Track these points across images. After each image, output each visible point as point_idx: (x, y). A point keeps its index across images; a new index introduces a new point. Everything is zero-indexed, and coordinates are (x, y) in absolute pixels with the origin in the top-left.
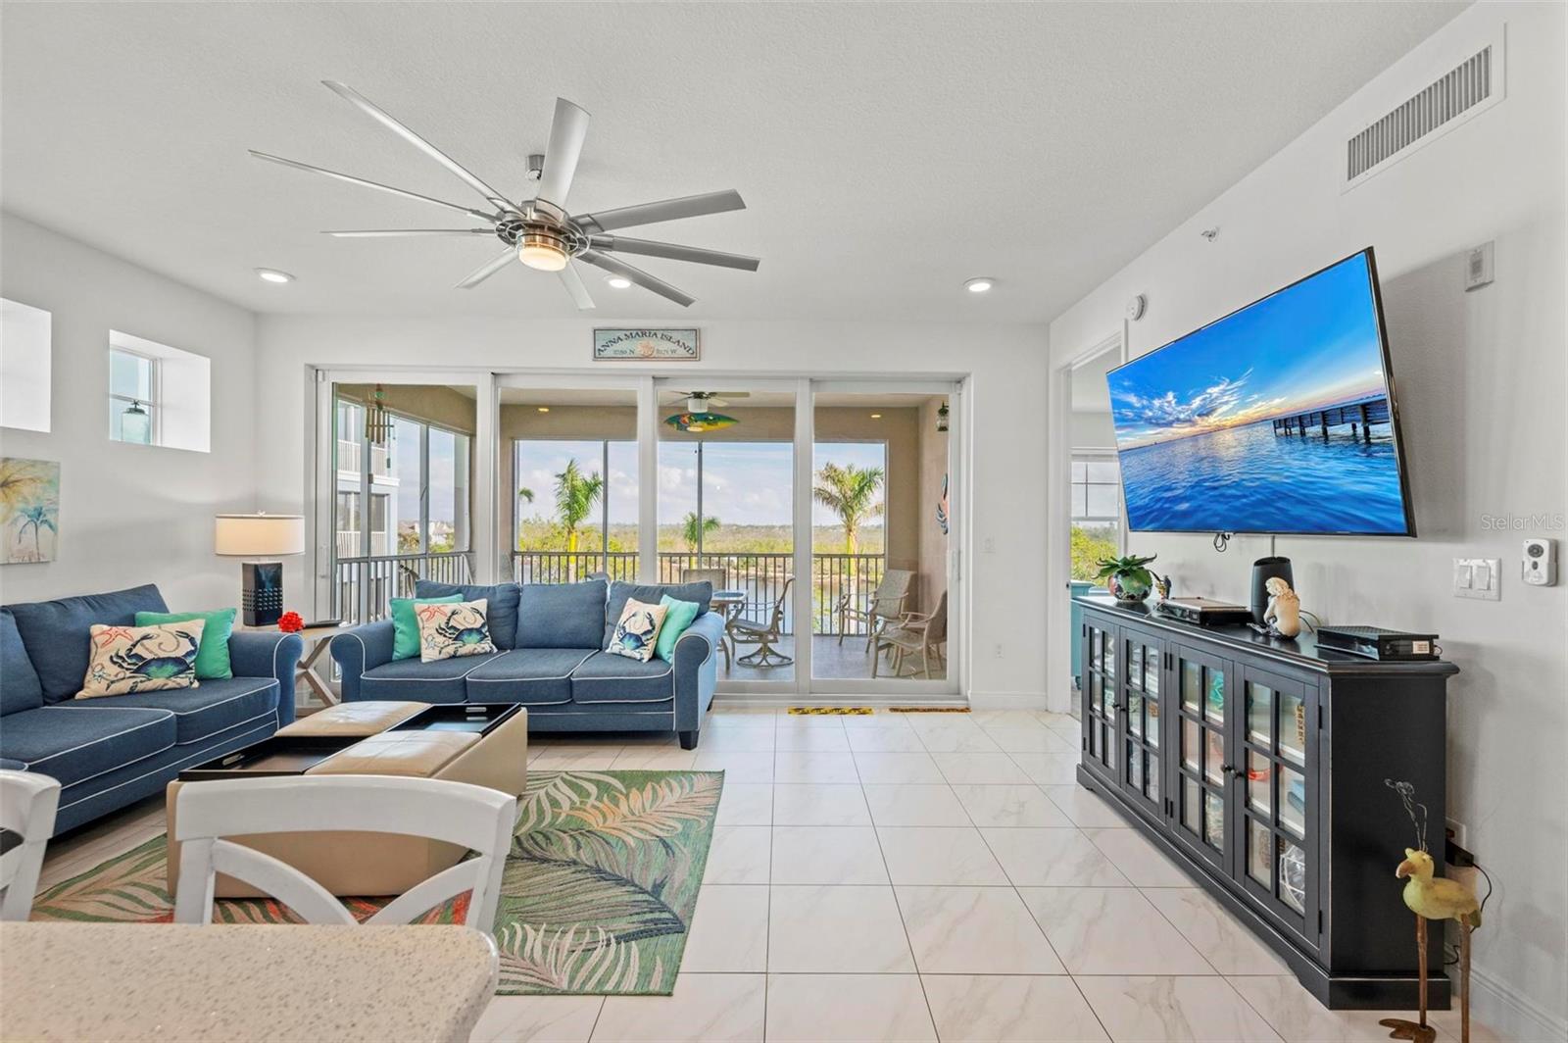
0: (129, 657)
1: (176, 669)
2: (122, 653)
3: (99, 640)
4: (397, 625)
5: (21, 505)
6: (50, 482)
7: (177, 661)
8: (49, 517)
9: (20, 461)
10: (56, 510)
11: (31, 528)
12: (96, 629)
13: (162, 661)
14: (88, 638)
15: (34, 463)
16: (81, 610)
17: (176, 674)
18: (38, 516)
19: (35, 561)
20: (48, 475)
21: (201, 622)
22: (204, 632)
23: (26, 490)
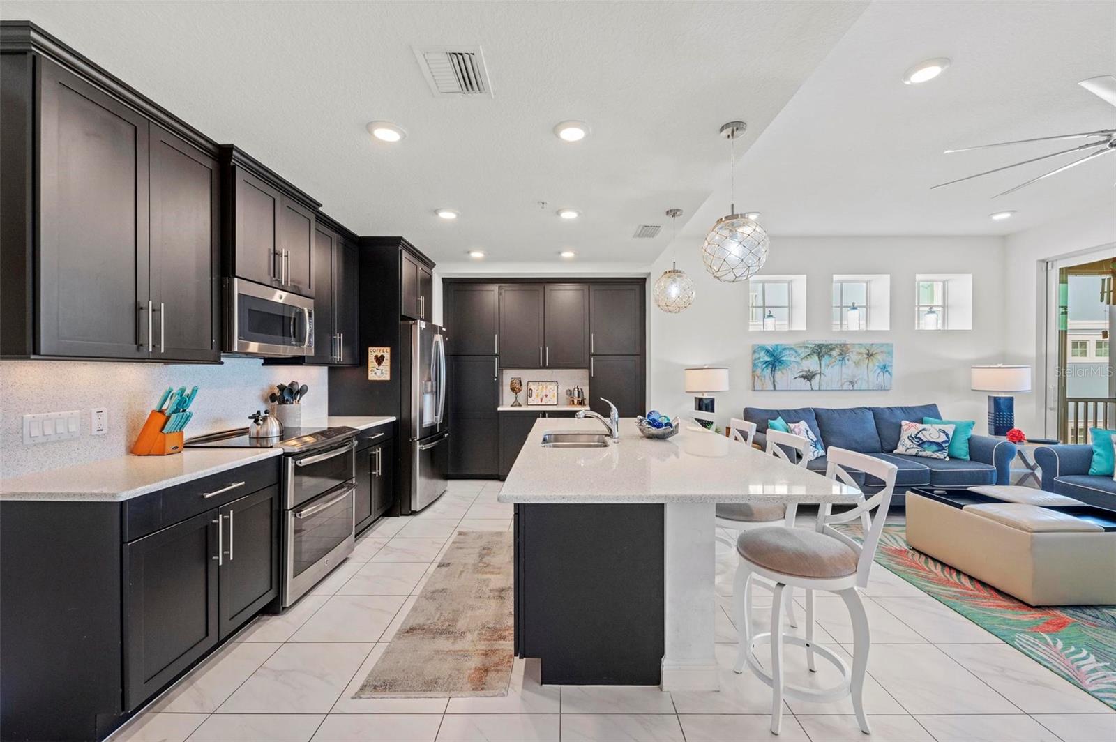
0: (916, 438)
1: (937, 448)
2: (913, 436)
3: (904, 427)
4: (1095, 448)
5: (877, 364)
6: (889, 353)
7: (938, 444)
8: (889, 369)
9: (877, 344)
10: (891, 366)
11: (881, 374)
12: (904, 422)
13: (931, 443)
14: (901, 426)
15: (882, 345)
16: (899, 413)
17: (937, 451)
18: (884, 368)
19: (883, 389)
20: (888, 350)
21: (953, 426)
22: (955, 432)
23: (879, 357)
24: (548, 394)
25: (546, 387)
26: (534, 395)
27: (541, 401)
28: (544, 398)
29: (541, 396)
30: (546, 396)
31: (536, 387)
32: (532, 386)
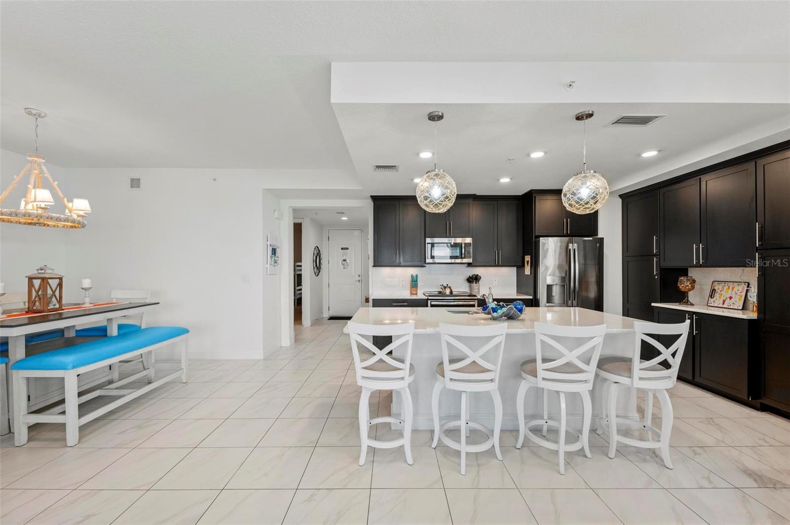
24: (733, 295)
25: (733, 288)
26: (717, 296)
27: (723, 304)
28: (728, 301)
29: (724, 298)
30: (731, 298)
31: (720, 287)
32: (717, 287)
